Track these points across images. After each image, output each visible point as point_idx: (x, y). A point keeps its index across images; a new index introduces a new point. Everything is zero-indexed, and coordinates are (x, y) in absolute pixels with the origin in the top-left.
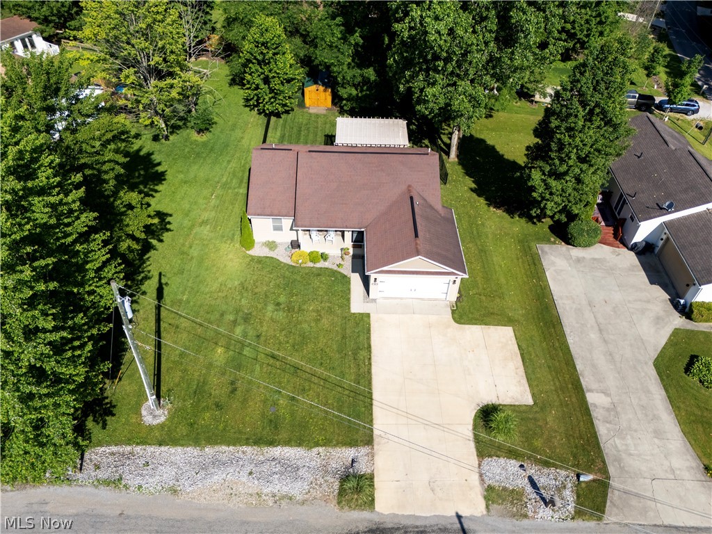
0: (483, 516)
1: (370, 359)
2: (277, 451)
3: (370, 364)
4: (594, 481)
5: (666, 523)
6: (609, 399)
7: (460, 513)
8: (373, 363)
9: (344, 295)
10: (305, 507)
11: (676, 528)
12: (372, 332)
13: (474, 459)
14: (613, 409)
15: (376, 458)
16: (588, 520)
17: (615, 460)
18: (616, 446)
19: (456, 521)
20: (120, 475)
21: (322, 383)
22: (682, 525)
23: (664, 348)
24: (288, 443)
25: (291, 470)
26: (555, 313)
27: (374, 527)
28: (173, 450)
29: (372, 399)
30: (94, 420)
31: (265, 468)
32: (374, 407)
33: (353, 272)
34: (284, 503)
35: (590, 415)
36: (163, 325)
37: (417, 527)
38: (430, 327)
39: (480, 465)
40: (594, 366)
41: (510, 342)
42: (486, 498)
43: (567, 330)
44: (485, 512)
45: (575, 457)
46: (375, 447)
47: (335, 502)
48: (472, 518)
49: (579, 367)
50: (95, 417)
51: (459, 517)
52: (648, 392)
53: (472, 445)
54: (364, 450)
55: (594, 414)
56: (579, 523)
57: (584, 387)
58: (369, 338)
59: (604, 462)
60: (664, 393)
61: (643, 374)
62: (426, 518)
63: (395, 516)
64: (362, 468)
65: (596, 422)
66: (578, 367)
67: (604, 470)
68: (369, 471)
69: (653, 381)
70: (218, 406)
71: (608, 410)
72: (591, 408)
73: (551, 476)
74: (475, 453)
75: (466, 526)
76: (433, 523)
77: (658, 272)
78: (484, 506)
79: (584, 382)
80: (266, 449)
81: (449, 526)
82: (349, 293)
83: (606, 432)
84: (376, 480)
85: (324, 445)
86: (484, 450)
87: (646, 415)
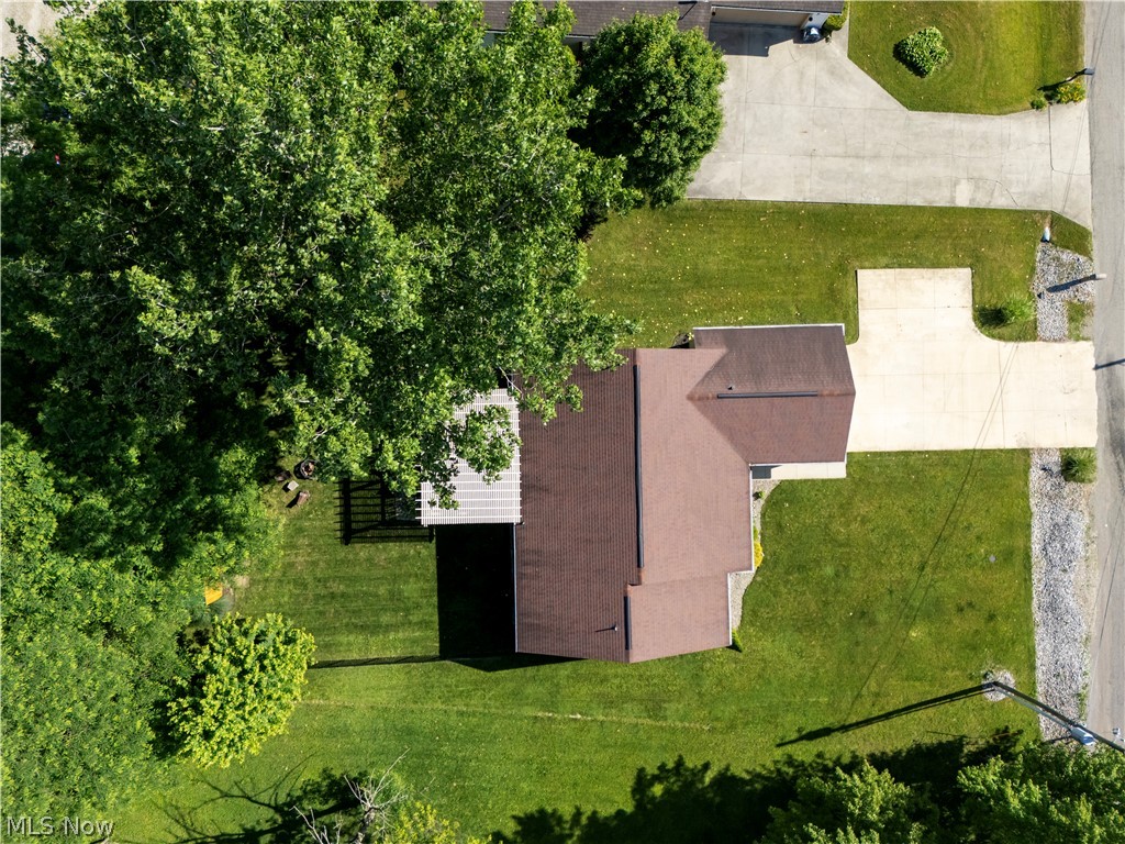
0: (1094, 345)
1: (919, 452)
2: (1036, 548)
3: (927, 452)
4: (1051, 227)
5: (1089, 172)
6: (964, 182)
7: (1093, 366)
8: (926, 449)
9: (817, 488)
10: (1095, 513)
11: (1092, 164)
12: (878, 450)
13: (1038, 344)
14: (976, 181)
15: (1044, 446)
16: (1092, 246)
17: (1035, 200)
18: (1020, 193)
19: (1100, 370)
20: (1073, 697)
21: (959, 508)
22: (1089, 157)
23: (884, 87)
24: (1028, 537)
25: (1057, 531)
26: (827, 208)
27: (1110, 448)
28: (1039, 654)
29: (974, 451)
30: (1015, 746)
31: (1056, 557)
32: (984, 448)
33: (770, 477)
34: (1094, 534)
35: (984, 210)
36: (876, 713)
37: (1108, 408)
38: (866, 376)
39: (1044, 340)
40: (917, 184)
41: (883, 277)
42: (1078, 339)
43: (858, 200)
44: (1091, 343)
45: (1027, 239)
46: (1031, 447)
47: (1090, 486)
48: (1097, 356)
49: (919, 202)
50: (1010, 747)
51: (1097, 368)
52: (951, 133)
53: (1022, 345)
54: (1035, 460)
55: (983, 205)
56: (1094, 254)
57: (948, 205)
58: (889, 454)
59: (1035, 212)
60: (952, 115)
61: (926, 129)
62: (1099, 399)
63: (1099, 428)
64: (1054, 460)
65: (992, 206)
66: (918, 204)
67: (1044, 214)
68: (1058, 453)
69: (935, 121)
70: (991, 617)
71: (977, 187)
72: (975, 206)
73: (1045, 268)
74: (1031, 343)
75: (1104, 363)
76: (1103, 393)
77: (741, 35)
78: (1084, 342)
79: (942, 203)
80: (1034, 560)
81: (1105, 378)
82: (813, 481)
83: (1003, 199)
84: (1066, 447)
85: (1028, 499)
86: (1029, 333)
87: (982, 147)
